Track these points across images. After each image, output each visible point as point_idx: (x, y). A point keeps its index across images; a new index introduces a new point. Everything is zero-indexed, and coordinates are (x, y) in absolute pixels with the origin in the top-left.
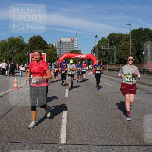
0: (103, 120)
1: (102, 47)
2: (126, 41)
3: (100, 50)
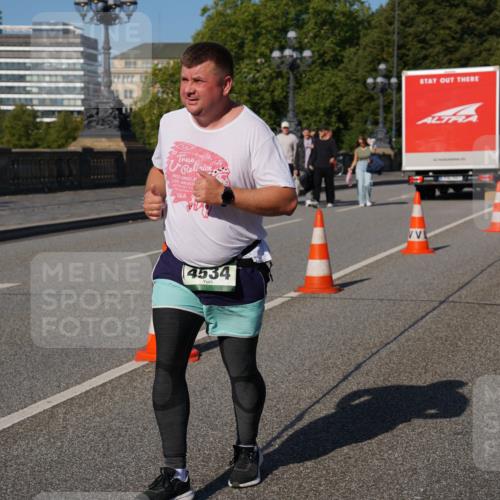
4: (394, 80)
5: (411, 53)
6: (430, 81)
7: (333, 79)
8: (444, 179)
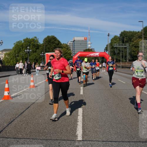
0: (118, 116)
1: (114, 45)
2: (139, 39)
3: (113, 48)
5: (47, 50)
7: (35, 54)
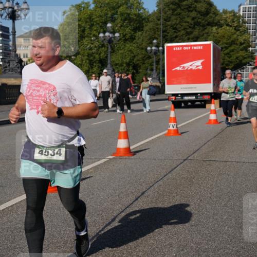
4: (161, 48)
5: (169, 35)
6: (179, 49)
7: (130, 48)
8: (186, 98)
